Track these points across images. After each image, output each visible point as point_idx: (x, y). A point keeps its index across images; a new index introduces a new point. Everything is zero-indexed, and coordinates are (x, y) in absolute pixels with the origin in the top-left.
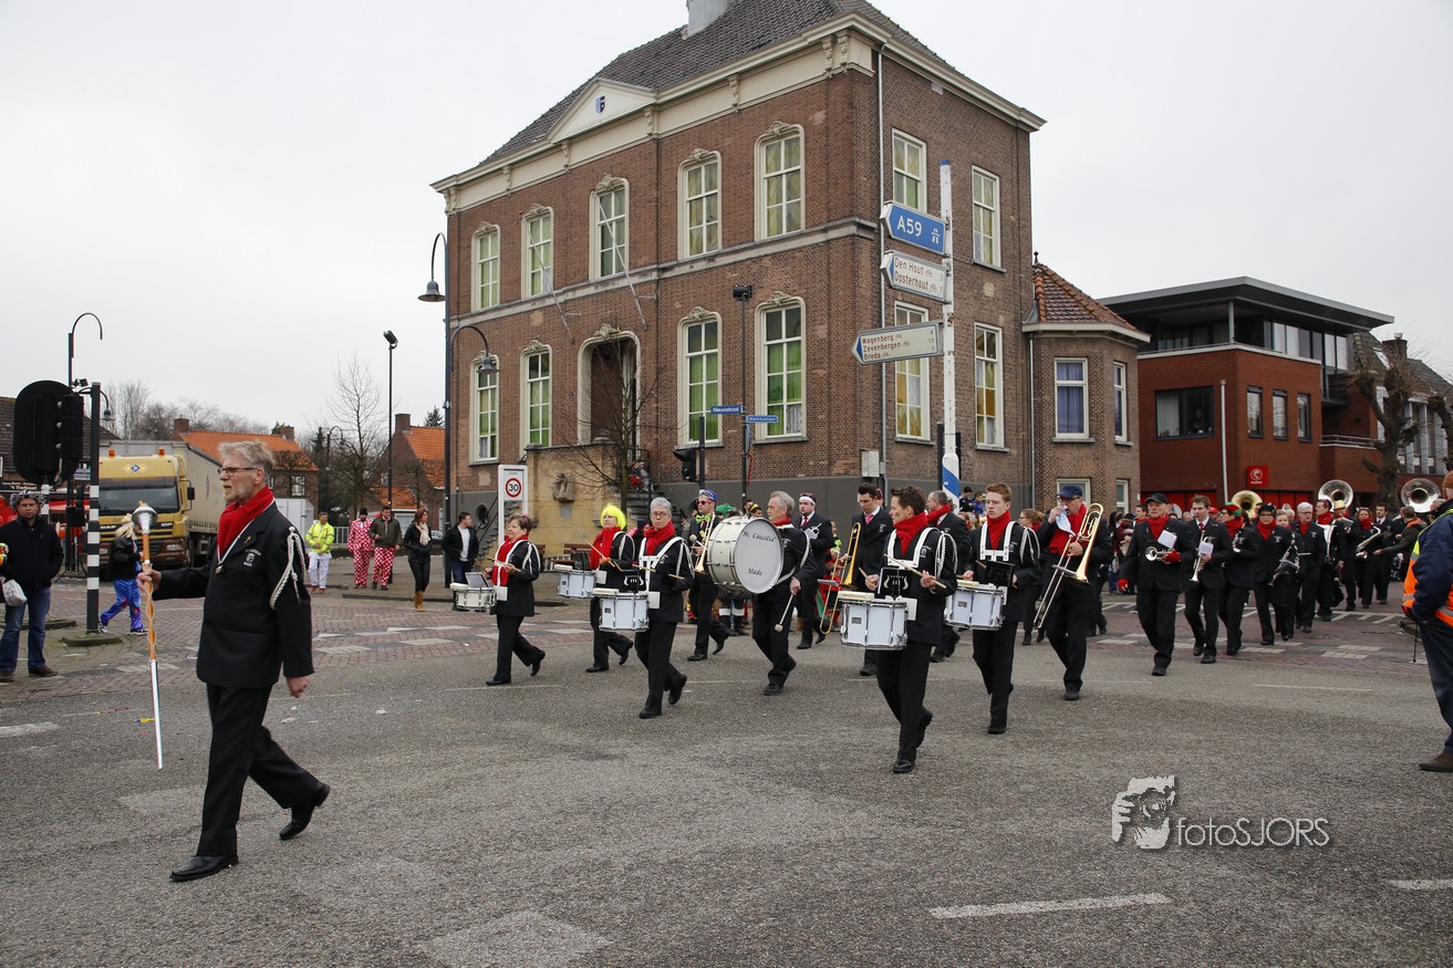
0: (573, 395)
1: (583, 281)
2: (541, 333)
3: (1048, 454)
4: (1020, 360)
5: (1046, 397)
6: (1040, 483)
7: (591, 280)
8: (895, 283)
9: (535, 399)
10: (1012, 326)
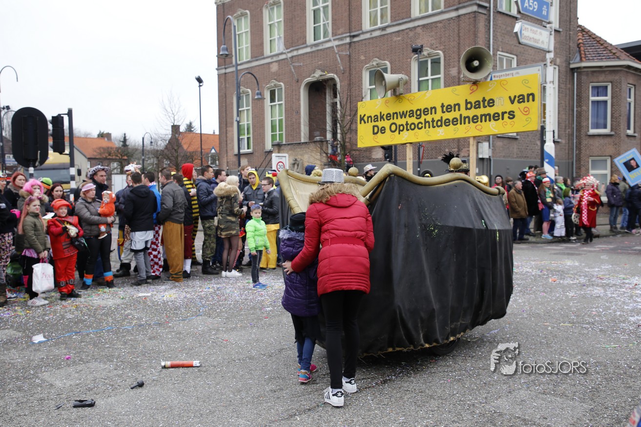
0: (298, 112)
1: (303, 44)
2: (278, 76)
3: (584, 142)
4: (569, 86)
5: (584, 108)
6: (579, 160)
7: (308, 43)
8: (522, 40)
9: (273, 115)
10: (564, 65)
